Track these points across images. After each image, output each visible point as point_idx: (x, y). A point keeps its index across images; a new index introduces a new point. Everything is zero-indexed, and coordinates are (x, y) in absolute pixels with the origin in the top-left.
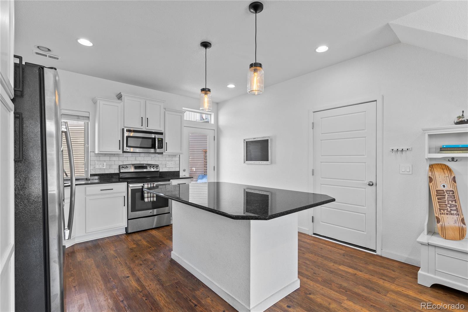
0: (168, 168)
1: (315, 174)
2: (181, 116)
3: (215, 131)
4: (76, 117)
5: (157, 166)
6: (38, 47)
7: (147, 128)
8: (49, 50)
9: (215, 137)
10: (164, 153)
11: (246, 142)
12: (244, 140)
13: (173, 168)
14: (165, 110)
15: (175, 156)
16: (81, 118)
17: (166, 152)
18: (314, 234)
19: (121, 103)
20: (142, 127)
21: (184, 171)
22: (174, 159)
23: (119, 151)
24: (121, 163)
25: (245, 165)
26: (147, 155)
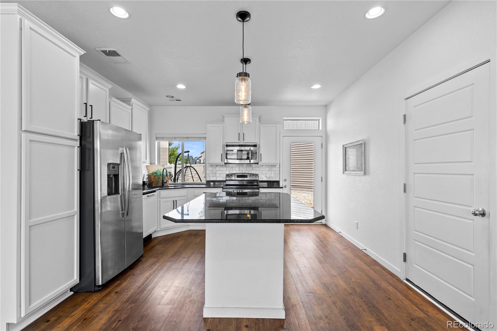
0: (268, 178)
1: (407, 190)
2: (276, 127)
3: (322, 138)
4: (199, 139)
5: (256, 175)
6: (167, 96)
7: (244, 142)
8: (173, 97)
9: (323, 144)
10: (259, 164)
11: (346, 148)
12: (343, 145)
13: (273, 178)
14: (260, 123)
15: (274, 166)
16: (202, 139)
17: (261, 162)
18: (407, 280)
19: (223, 123)
20: (239, 142)
21: (285, 180)
22: (273, 169)
23: (222, 162)
24: (228, 173)
25: (344, 176)
26: (248, 166)
